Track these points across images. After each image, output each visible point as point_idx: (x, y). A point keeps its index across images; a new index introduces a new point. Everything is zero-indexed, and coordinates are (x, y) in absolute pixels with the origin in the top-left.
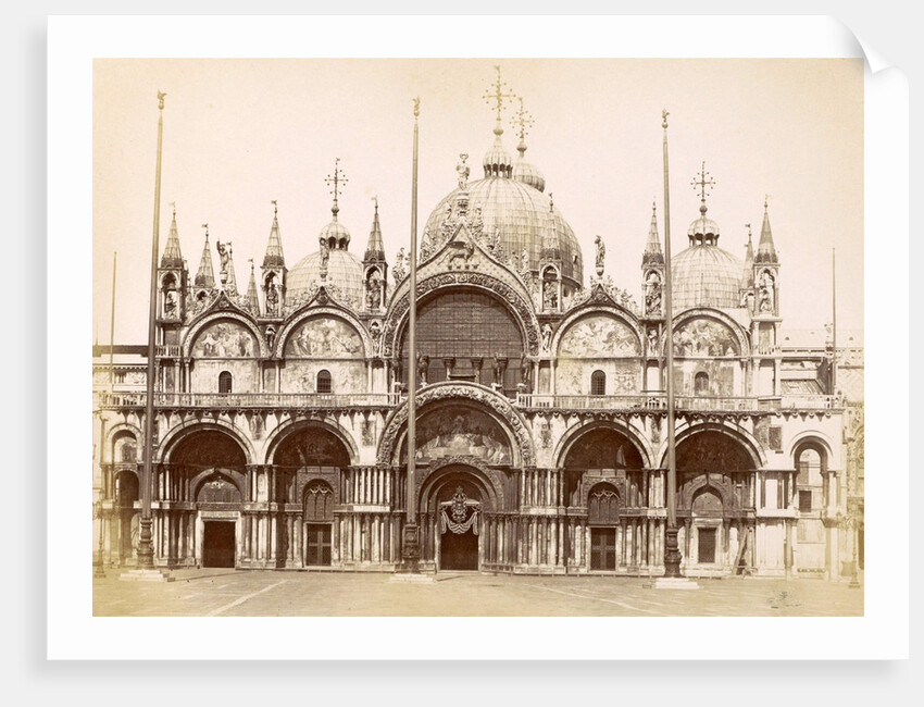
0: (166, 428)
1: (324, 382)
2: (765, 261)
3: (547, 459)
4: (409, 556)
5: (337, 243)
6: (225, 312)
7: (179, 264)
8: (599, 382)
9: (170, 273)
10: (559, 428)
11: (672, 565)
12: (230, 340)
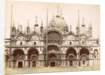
0: (13, 50)
1: (35, 43)
2: (91, 28)
3: (64, 53)
4: (46, 65)
5: (37, 25)
6: (21, 34)
7: (15, 28)
8: (71, 43)
9: (13, 29)
10: (66, 49)
11: (80, 65)
12: (22, 38)
